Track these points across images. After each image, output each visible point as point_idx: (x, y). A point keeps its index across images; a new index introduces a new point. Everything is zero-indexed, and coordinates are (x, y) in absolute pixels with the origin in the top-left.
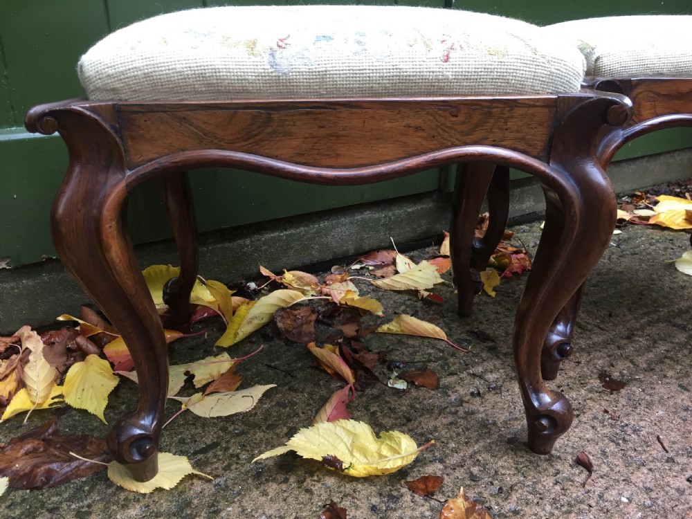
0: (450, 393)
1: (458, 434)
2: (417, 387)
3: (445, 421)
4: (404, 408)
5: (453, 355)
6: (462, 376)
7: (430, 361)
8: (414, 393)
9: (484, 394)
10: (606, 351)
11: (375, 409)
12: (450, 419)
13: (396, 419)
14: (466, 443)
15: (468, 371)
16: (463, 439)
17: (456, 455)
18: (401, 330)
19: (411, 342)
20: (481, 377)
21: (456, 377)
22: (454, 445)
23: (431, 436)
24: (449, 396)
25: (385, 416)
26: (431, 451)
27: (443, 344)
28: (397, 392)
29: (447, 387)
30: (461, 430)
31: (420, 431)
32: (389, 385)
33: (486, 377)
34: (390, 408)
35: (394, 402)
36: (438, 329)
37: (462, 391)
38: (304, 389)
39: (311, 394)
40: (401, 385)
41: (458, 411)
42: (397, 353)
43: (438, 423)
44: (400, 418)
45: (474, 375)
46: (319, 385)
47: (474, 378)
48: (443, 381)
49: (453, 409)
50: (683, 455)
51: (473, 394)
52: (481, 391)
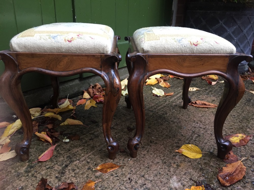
0: (83, 140)
1: (85, 152)
2: (73, 140)
3: (81, 149)
4: (68, 147)
6: (87, 134)
7: (77, 132)
8: (71, 142)
9: (94, 139)
10: (130, 121)
11: (58, 149)
12: (82, 148)
13: (65, 151)
14: (87, 153)
15: (89, 133)
16: (86, 152)
17: (83, 157)
18: (68, 124)
19: (71, 127)
20: (93, 134)
21: (85, 135)
22: (83, 155)
23: (76, 154)
25: (62, 150)
26: (76, 158)
27: (82, 126)
28: (66, 143)
29: (82, 139)
30: (85, 150)
31: (73, 153)
32: (64, 141)
33: (95, 134)
34: (64, 148)
35: (65, 146)
36: (80, 122)
37: (87, 139)
38: (34, 147)
39: (36, 149)
40: (68, 140)
41: (85, 145)
42: (67, 131)
43: (78, 150)
44: (67, 150)
45: (91, 134)
46: (39, 145)
47: (91, 135)
48: (81, 137)
49: (83, 145)
50: (147, 145)
51: (90, 139)
52: (93, 138)
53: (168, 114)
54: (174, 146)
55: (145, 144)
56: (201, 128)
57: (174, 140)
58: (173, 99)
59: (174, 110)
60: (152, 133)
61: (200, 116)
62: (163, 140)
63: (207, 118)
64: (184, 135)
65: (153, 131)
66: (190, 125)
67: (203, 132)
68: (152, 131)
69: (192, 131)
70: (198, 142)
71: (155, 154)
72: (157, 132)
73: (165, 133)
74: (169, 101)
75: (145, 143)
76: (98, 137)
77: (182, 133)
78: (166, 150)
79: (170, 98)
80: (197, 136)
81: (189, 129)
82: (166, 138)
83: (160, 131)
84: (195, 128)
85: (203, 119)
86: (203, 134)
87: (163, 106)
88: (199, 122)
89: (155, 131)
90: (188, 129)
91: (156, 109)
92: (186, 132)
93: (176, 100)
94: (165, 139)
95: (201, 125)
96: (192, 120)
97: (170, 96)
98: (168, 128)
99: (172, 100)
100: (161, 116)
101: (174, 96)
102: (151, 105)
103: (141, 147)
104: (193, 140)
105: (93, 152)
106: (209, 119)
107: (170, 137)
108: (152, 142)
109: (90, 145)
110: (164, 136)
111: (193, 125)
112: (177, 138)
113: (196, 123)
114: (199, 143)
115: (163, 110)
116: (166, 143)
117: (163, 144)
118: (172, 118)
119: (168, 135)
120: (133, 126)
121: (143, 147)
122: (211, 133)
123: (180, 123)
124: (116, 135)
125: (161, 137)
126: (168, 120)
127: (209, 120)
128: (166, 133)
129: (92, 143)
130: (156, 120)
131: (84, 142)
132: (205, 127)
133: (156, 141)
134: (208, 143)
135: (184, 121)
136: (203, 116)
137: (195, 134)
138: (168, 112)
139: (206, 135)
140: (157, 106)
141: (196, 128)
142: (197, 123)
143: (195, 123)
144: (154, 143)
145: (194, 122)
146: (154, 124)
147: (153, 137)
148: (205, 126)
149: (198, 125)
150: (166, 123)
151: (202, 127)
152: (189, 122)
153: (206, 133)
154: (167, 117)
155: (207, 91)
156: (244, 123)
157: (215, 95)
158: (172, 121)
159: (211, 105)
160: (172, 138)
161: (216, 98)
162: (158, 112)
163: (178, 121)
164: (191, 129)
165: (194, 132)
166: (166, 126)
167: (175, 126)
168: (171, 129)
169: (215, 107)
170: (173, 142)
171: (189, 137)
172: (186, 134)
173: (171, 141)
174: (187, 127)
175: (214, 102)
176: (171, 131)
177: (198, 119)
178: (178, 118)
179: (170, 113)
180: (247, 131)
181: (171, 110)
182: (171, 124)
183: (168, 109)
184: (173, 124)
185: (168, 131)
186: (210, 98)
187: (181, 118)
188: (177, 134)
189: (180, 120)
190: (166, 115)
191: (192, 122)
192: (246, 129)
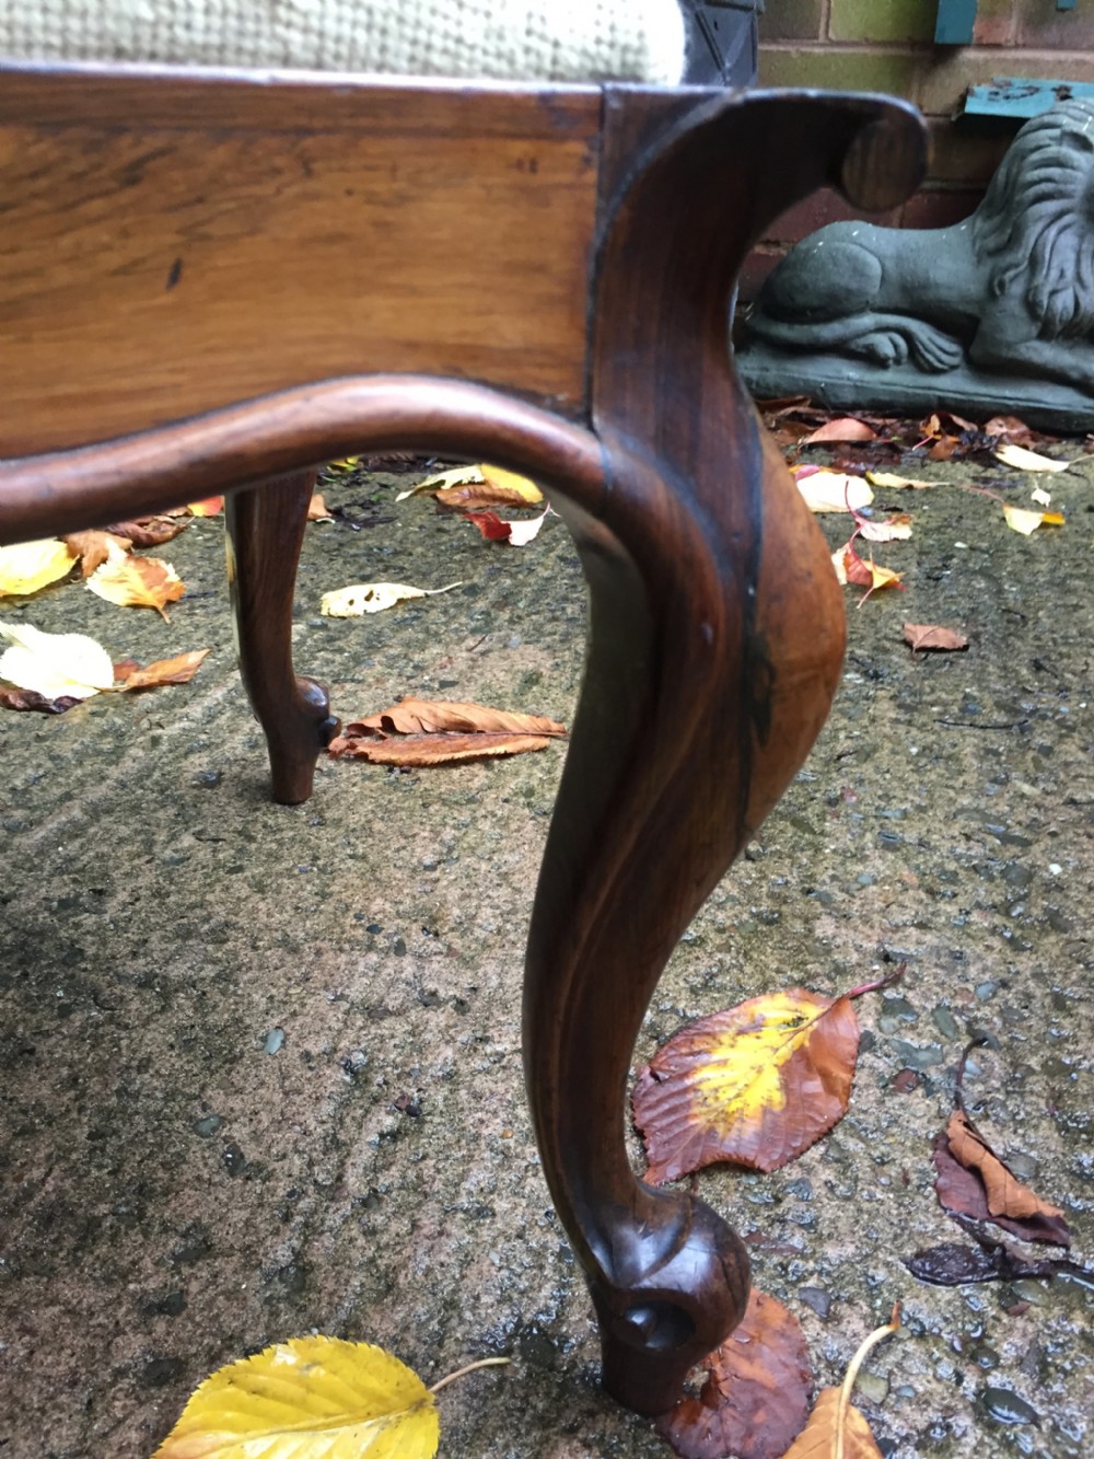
53: (113, 895)
54: (120, 1373)
56: (430, 1000)
57: (124, 1263)
58: (196, 710)
59: (187, 840)
61: (427, 862)
63: (484, 866)
64: (252, 1153)
66: (326, 988)
67: (449, 1052)
69: (349, 1068)
70: (394, 1227)
73: (37, 1174)
74: (155, 741)
77: (239, 1132)
79: (169, 706)
80: (389, 1122)
81: (316, 1046)
82: (36, 1253)
84: (375, 1013)
85: (454, 894)
86: (450, 1077)
87: (77, 813)
88: (417, 939)
90: (307, 1056)
92: (277, 1097)
93: (223, 720)
95: (435, 966)
96: (350, 920)
97: (166, 690)
98: (80, 1096)
99: (184, 724)
100: (41, 934)
101: (206, 687)
104: (346, 1208)
106: (505, 876)
107: (89, 1231)
111: (355, 992)
112: (165, 1229)
114: (415, 1225)
115: (71, 860)
118: (154, 937)
119: (72, 1196)
123: (223, 993)
126: (100, 980)
127: (504, 892)
128: (49, 1187)
132: (466, 979)
134: (501, 1205)
135: (273, 956)
136: (451, 849)
137: (376, 1100)
138: (127, 867)
139: (480, 1083)
140: (20, 814)
141: (387, 1013)
142: (400, 949)
143: (373, 958)
145: (371, 947)
148: (468, 963)
149: (408, 966)
150: (77, 1018)
151: (442, 994)
152: (319, 953)
153: (477, 1063)
154: (104, 943)
155: (481, 605)
156: (779, 855)
157: (542, 625)
158: (146, 982)
159: (516, 730)
160: (103, 1249)
161: (545, 654)
162: (14, 896)
163: (215, 962)
164: (335, 1050)
165: (359, 1076)
166: (65, 1071)
167: (171, 1038)
168: (120, 1093)
169: (545, 742)
170: (118, 1301)
171: (311, 1164)
172: (282, 1122)
173: (91, 1297)
174: (300, 1020)
175: (535, 689)
176: (116, 1124)
177: (408, 901)
178: (212, 931)
179: (142, 881)
180: (818, 940)
181: (162, 837)
182: (126, 1027)
183: (124, 831)
184: (148, 1020)
185: (81, 1134)
186: (505, 659)
187: (243, 921)
188: (181, 1157)
189: (230, 945)
190: (89, 920)
191: (347, 947)
192: (807, 921)
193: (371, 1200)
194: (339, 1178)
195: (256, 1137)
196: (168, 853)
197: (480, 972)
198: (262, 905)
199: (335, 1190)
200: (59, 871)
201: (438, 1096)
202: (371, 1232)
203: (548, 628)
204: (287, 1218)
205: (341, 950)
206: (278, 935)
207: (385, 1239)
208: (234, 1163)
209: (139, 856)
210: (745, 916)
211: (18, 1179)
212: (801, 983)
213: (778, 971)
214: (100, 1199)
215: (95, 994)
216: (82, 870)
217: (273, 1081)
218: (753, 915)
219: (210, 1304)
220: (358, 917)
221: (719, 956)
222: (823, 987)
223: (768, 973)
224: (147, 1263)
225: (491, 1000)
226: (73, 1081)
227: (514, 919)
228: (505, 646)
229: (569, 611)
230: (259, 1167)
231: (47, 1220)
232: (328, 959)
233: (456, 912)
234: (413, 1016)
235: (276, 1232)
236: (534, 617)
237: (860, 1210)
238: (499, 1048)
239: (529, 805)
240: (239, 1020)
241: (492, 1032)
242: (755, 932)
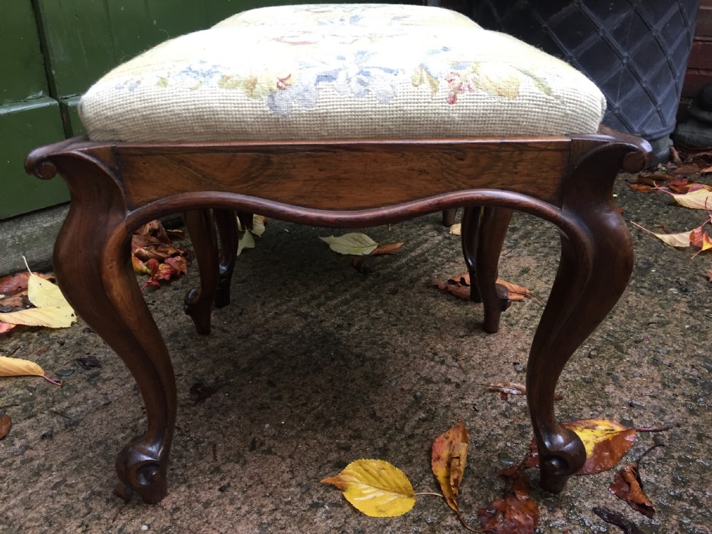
5: (44, 392)
6: (42, 416)
9: (57, 433)
10: (214, 356)
15: (51, 409)
21: (32, 420)
24: (14, 445)
29: (16, 434)
30: (5, 485)
33: (69, 412)
36: (33, 365)
37: (31, 435)
45: (55, 413)
47: (53, 417)
48: (15, 428)
49: (9, 461)
50: (232, 460)
51: (44, 437)
52: (55, 431)
53: (354, 326)
54: (329, 462)
55: (227, 454)
56: (449, 382)
57: (336, 434)
58: (395, 265)
59: (381, 312)
60: (269, 408)
61: (461, 333)
62: (297, 436)
64: (379, 414)
65: (280, 398)
66: (414, 370)
67: (449, 399)
68: (275, 399)
69: (415, 396)
70: (416, 445)
71: (247, 497)
72: (290, 402)
73: (317, 404)
75: (230, 449)
76: (74, 427)
77: (376, 407)
78: (293, 482)
80: (423, 415)
81: (406, 387)
82: (313, 425)
83: (303, 398)
84: (428, 381)
85: (467, 347)
86: (447, 407)
87: (348, 297)
88: (449, 359)
89: (286, 396)
90: (402, 390)
91: (322, 309)
92: (390, 400)
94: (308, 429)
95: (453, 371)
96: (428, 349)
97: (386, 256)
98: (332, 385)
99: (390, 270)
100: (330, 334)
101: (399, 257)
102: (309, 294)
103: (209, 469)
104: (403, 436)
105: (30, 491)
107: (328, 423)
108: (257, 444)
109: (32, 460)
110: (309, 419)
111: (423, 374)
112: (349, 428)
113: (437, 362)
115: (343, 312)
116: (305, 448)
117: (290, 457)
118: (364, 342)
119: (325, 413)
120: (217, 379)
121: (217, 470)
122: (475, 405)
123: (381, 364)
124: (139, 419)
125: (295, 425)
126: (345, 352)
128: (320, 408)
129: (43, 453)
130: (304, 354)
131: (17, 447)
132: (462, 378)
133: (272, 442)
135: (400, 356)
137: (420, 408)
138: (360, 317)
139: (456, 411)
140: (330, 294)
141: (432, 382)
142: (442, 362)
143: (433, 363)
144: (263, 452)
145: (432, 360)
146: (294, 368)
147: (267, 426)
148: (466, 373)
149: (444, 369)
150: (336, 362)
151: (452, 380)
153: (457, 405)
154: (348, 341)
155: (515, 236)
156: (603, 358)
157: (538, 248)
158: (358, 356)
159: (512, 291)
160: (331, 429)
161: (535, 261)
162: (324, 321)
163: (380, 354)
164: (412, 390)
165: (417, 399)
166: (330, 377)
167: (362, 375)
168: (344, 387)
169: (522, 297)
170: (332, 443)
171: (396, 421)
172: (390, 407)
173: (325, 440)
174: (403, 378)
175: (525, 275)
176: (341, 396)
177: (450, 347)
178: (382, 344)
179: (364, 323)
180: (605, 392)
181: (373, 309)
182: (350, 368)
183: (361, 305)
184: (356, 368)
185: (331, 396)
186: (517, 261)
187: (393, 342)
188: (358, 410)
189: (387, 350)
190: (345, 333)
191: (424, 358)
192: (603, 385)
193: (411, 436)
194: (403, 428)
195: (381, 409)
196: (374, 315)
197: (468, 376)
198: (400, 339)
199: (401, 430)
200: (339, 315)
201: (442, 412)
202: (408, 445)
203: (540, 250)
204: (384, 435)
205: (422, 359)
206: (403, 349)
207: (412, 448)
208: (373, 416)
209: (364, 314)
210: (578, 378)
211: (312, 404)
212: (591, 406)
213: (583, 400)
214: (333, 415)
215: (343, 356)
216: (346, 316)
217: (390, 395)
218: (582, 378)
219: (357, 451)
220: (431, 349)
221: (561, 390)
222: (598, 409)
223: (579, 400)
224: (342, 436)
225: (469, 386)
226: (331, 381)
227: (487, 361)
228: (519, 256)
229: (552, 243)
230: (380, 418)
231: (317, 417)
232: (417, 360)
233: (466, 354)
234: (440, 385)
235: (380, 437)
236: (536, 245)
237: (578, 483)
238: (467, 402)
239: (507, 320)
240: (384, 374)
241: (466, 396)
242: (580, 385)
